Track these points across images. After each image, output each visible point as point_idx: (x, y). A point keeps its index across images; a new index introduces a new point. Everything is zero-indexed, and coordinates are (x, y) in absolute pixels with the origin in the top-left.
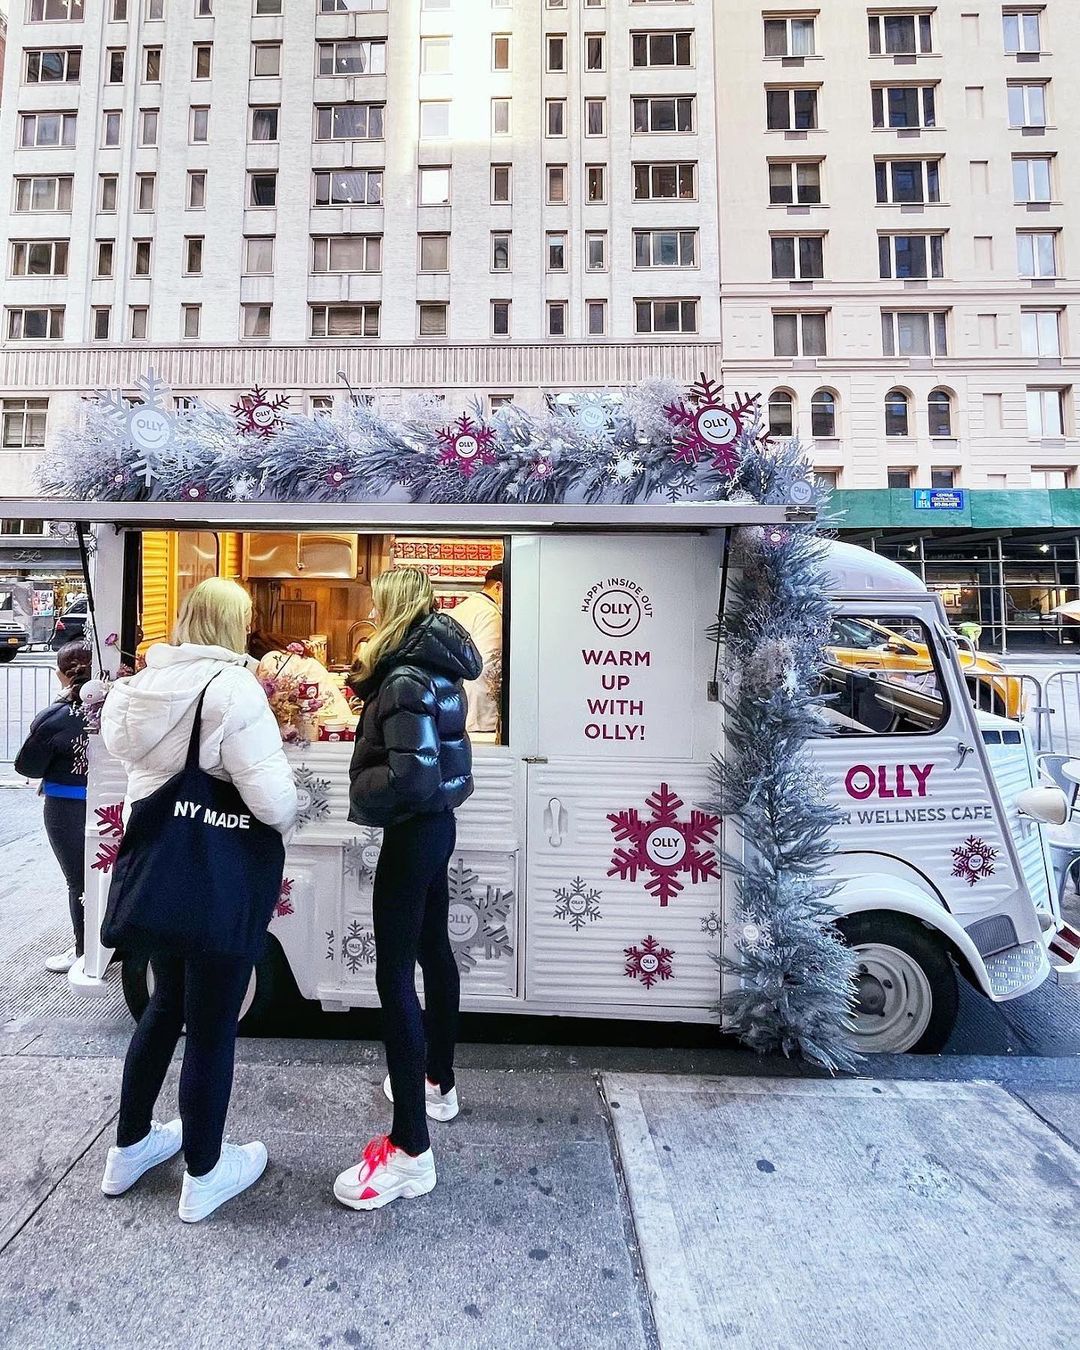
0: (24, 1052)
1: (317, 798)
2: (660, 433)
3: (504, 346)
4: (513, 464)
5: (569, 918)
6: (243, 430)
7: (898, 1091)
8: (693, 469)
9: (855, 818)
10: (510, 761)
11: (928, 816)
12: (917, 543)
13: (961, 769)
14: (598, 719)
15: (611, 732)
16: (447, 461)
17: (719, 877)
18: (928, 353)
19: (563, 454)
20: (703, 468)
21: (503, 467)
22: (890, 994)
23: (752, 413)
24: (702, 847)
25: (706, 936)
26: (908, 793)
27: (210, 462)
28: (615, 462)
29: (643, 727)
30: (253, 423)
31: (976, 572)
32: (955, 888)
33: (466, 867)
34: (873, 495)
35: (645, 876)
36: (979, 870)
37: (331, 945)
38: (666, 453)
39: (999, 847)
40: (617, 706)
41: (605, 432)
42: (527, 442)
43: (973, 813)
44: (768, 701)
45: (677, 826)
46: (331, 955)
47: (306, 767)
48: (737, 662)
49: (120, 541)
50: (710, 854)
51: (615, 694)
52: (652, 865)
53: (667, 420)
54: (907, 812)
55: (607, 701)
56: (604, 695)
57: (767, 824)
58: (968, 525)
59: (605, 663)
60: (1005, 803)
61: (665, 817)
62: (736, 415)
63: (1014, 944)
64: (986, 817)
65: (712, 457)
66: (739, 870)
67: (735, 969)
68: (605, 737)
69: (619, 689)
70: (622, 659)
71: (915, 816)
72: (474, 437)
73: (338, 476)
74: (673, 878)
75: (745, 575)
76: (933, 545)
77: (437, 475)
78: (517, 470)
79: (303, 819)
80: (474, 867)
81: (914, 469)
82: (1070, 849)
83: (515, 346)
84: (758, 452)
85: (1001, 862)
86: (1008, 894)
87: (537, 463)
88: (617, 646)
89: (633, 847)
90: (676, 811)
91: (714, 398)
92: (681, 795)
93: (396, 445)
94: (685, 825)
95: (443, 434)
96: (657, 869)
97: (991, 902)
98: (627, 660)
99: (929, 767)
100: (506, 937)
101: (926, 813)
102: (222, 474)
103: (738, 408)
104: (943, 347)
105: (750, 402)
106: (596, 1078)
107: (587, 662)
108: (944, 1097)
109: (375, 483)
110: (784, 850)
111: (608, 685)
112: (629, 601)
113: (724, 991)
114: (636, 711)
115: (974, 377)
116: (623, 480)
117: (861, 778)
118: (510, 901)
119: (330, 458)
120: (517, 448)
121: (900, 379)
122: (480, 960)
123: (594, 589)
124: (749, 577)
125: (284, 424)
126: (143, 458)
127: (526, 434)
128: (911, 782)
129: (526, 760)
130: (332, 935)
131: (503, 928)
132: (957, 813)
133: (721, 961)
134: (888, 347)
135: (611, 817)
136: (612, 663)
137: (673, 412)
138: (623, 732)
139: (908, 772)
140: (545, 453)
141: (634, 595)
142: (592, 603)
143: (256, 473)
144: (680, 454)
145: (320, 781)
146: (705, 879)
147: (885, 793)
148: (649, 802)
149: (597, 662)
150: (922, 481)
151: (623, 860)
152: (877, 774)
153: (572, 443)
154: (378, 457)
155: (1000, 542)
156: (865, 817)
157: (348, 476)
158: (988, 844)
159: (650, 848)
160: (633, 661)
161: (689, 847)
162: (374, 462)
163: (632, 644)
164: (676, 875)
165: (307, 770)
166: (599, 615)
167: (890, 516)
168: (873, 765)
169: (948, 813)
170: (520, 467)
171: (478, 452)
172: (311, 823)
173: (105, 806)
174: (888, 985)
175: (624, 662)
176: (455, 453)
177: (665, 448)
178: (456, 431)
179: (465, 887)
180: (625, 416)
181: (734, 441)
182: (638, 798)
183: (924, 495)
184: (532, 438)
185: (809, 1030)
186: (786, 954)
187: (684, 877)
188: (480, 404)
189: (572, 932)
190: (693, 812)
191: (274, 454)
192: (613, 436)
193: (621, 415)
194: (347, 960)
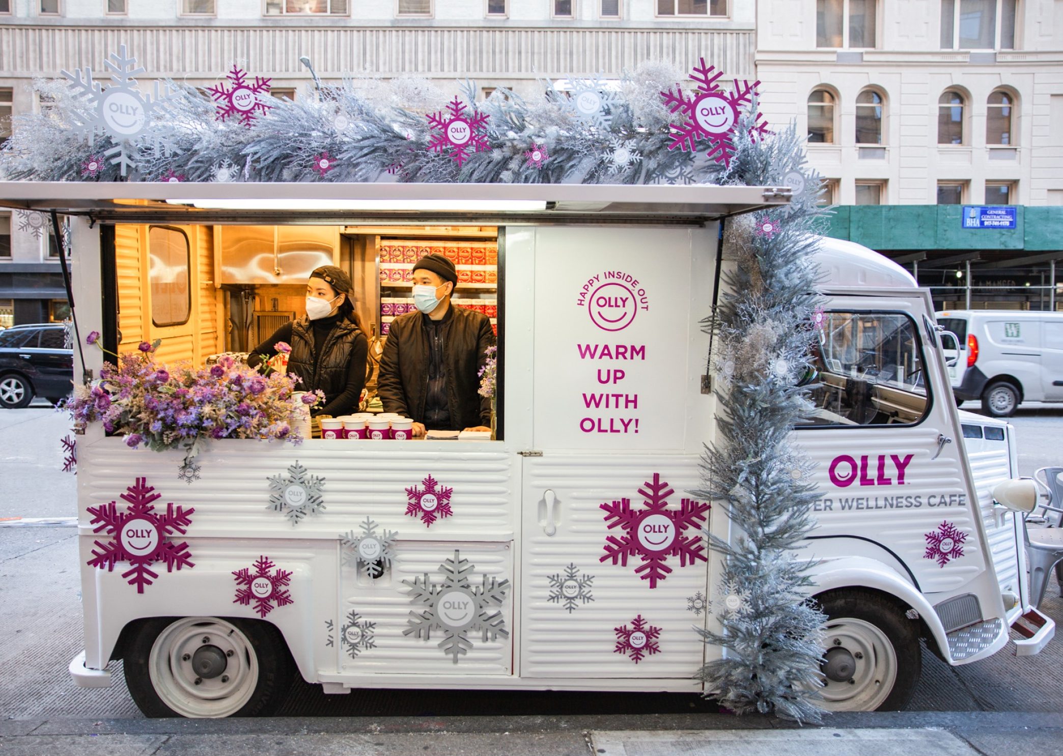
0: (34, 733)
1: (313, 494)
2: (657, 121)
3: (501, 29)
4: (507, 152)
5: (563, 602)
6: (223, 116)
7: (855, 735)
8: (691, 160)
9: (836, 505)
10: (505, 455)
11: (905, 503)
12: (962, 267)
13: (938, 460)
14: (593, 412)
15: (606, 425)
16: (438, 148)
17: (705, 560)
18: (992, 45)
19: (559, 141)
20: (701, 158)
21: (497, 155)
22: (860, 664)
23: (749, 101)
24: (691, 533)
25: (692, 614)
26: (888, 482)
27: (189, 150)
28: (612, 150)
29: (637, 421)
30: (232, 108)
31: (1027, 300)
32: (927, 569)
33: (462, 557)
34: (917, 214)
35: (636, 561)
36: (950, 552)
37: (331, 633)
38: (662, 141)
39: (970, 531)
40: (612, 400)
41: (602, 119)
42: (521, 129)
43: (948, 500)
44: (758, 388)
45: (667, 514)
46: (332, 642)
47: (300, 463)
48: (729, 351)
49: (96, 233)
50: (698, 539)
51: (611, 388)
52: (642, 550)
53: (664, 107)
54: (886, 499)
55: (602, 395)
56: (599, 390)
57: (753, 507)
58: (1020, 246)
59: (600, 357)
60: (979, 493)
61: (656, 506)
62: (734, 103)
63: (979, 620)
64: (960, 504)
65: (709, 147)
66: (725, 550)
67: (718, 640)
68: (600, 430)
69: (615, 382)
70: (618, 353)
71: (892, 503)
72: (467, 123)
73: (324, 164)
74: (663, 562)
75: (739, 266)
76: (981, 271)
77: (428, 163)
78: (511, 158)
79: (299, 514)
80: (470, 557)
81: (966, 183)
82: (1053, 550)
83: (514, 29)
84: (753, 141)
85: (970, 546)
86: (976, 574)
87: (532, 150)
88: (612, 341)
89: (625, 535)
90: (667, 499)
91: (712, 85)
92: (672, 484)
93: (385, 131)
94: (675, 512)
95: (434, 119)
96: (647, 554)
97: (959, 582)
98: (623, 354)
99: (909, 458)
100: (502, 622)
101: (903, 500)
102: (201, 162)
103: (736, 96)
104: (1010, 39)
105: (748, 91)
106: (585, 736)
107: (583, 356)
108: (895, 738)
109: (364, 171)
110: (767, 530)
111: (604, 378)
112: (625, 294)
113: (707, 660)
114: (631, 405)
115: (1043, 75)
116: (620, 169)
117: (844, 468)
118: (506, 588)
119: (314, 144)
120: (511, 134)
121: (958, 78)
122: (477, 643)
123: (591, 282)
124: (743, 270)
125: (266, 109)
126: (117, 144)
127: (521, 120)
128: (891, 471)
129: (522, 453)
130: (331, 624)
131: (499, 613)
132: (933, 501)
133: (705, 634)
134: (947, 40)
135: (605, 507)
136: (608, 357)
137: (671, 99)
138: (618, 425)
139: (889, 462)
140: (539, 141)
141: (630, 288)
142: (588, 297)
143: (239, 160)
144: (678, 142)
145: (315, 477)
146: (692, 562)
147: (865, 481)
148: (641, 491)
149: (592, 356)
150: (976, 196)
151: (615, 547)
152: (859, 463)
153: (569, 130)
154: (366, 143)
155: (1053, 266)
156: (846, 504)
157: (335, 163)
158: (959, 529)
159: (641, 534)
160: (628, 355)
161: (678, 533)
162: (362, 148)
163: (627, 338)
164: (665, 559)
165: (301, 467)
166: (595, 309)
167: (936, 236)
168: (857, 455)
169: (924, 500)
170: (515, 154)
171: (471, 138)
172: (306, 519)
173: (97, 506)
174: (859, 656)
175: (620, 356)
176: (446, 139)
177: (663, 136)
178: (447, 117)
179: (461, 576)
180: (622, 102)
181: (731, 130)
182: (632, 488)
183: (973, 212)
184: (527, 124)
185: (781, 690)
186: (764, 623)
187: (672, 561)
188: (473, 89)
189: (566, 614)
190: (683, 500)
191: (256, 139)
192: (610, 123)
193: (616, 101)
194: (346, 647)
